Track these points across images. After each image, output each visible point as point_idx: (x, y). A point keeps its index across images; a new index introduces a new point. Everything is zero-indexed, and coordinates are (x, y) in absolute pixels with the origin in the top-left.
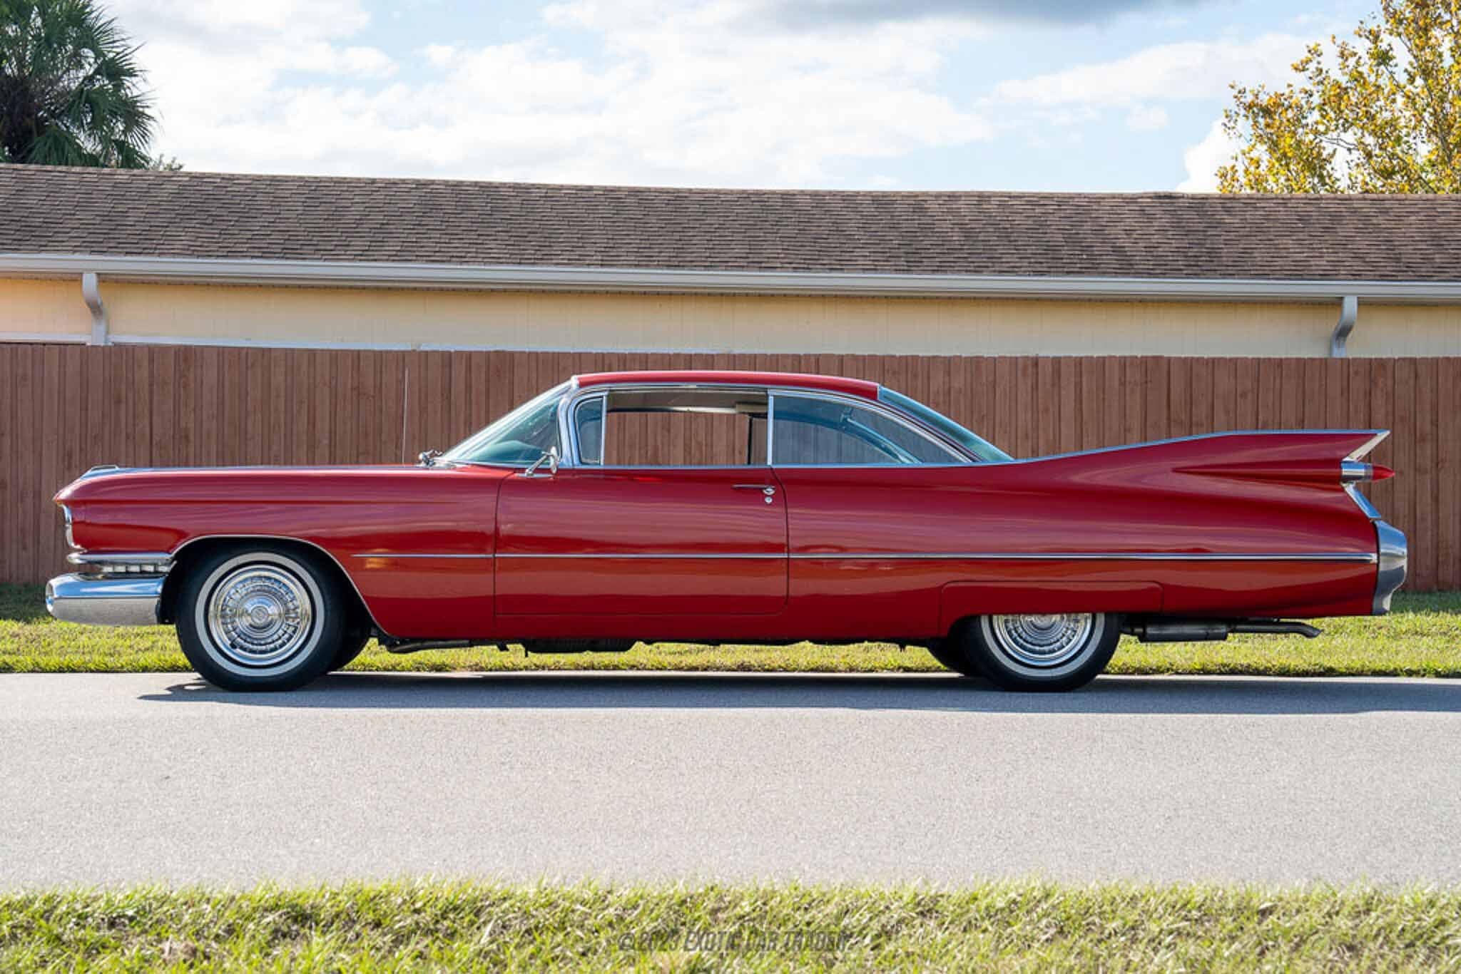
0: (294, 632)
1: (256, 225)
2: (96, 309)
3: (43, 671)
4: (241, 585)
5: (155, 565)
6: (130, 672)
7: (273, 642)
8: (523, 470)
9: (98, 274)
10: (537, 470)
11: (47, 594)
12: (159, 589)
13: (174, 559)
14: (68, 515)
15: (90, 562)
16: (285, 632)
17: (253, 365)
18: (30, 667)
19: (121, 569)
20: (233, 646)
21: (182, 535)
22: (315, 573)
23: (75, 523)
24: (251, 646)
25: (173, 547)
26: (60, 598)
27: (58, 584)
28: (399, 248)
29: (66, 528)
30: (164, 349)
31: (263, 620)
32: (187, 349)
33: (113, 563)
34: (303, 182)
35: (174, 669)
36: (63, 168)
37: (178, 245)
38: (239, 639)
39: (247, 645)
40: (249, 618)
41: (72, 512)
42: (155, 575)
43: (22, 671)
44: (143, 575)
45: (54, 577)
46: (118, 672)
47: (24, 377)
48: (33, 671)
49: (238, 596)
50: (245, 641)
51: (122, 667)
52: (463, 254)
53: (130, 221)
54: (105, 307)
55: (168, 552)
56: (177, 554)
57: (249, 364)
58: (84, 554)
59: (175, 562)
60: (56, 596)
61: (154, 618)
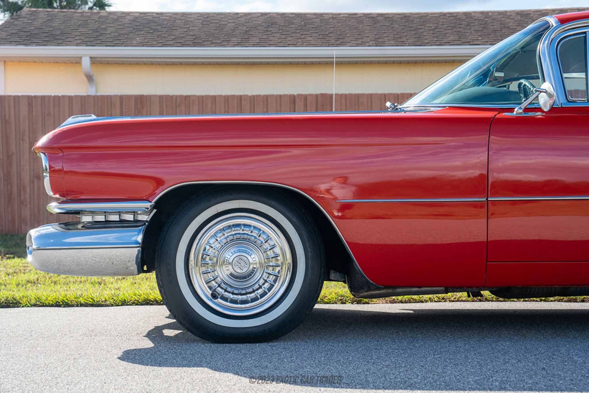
0: (275, 281)
1: (177, 33)
2: (90, 78)
3: (44, 305)
4: (221, 234)
5: (134, 213)
6: (112, 305)
7: (254, 291)
8: (511, 110)
9: (91, 58)
10: (526, 110)
11: (28, 244)
12: (140, 238)
13: (154, 207)
14: (45, 163)
15: (68, 213)
16: (266, 281)
17: (179, 105)
18: (33, 302)
19: (100, 218)
20: (214, 296)
21: (159, 182)
22: (295, 220)
23: (52, 171)
24: (231, 296)
25: (153, 194)
26: (38, 249)
27: (38, 233)
28: (258, 41)
29: (43, 177)
30: (129, 97)
31: (245, 270)
32: (142, 96)
33: (92, 213)
34: (201, 15)
35: (147, 302)
36: (73, 10)
37: (134, 42)
38: (219, 289)
39: (227, 294)
40: (230, 267)
41: (50, 159)
42: (135, 223)
43: (26, 306)
44: (122, 224)
45: (34, 227)
46: (102, 306)
47: (49, 114)
48: (35, 305)
49: (218, 245)
50: (226, 291)
51: (106, 301)
52: (296, 43)
53: (108, 32)
54: (94, 78)
55: (147, 200)
56: (156, 202)
57: (178, 104)
58: (63, 202)
59: (155, 211)
60: (34, 247)
61: (134, 267)
